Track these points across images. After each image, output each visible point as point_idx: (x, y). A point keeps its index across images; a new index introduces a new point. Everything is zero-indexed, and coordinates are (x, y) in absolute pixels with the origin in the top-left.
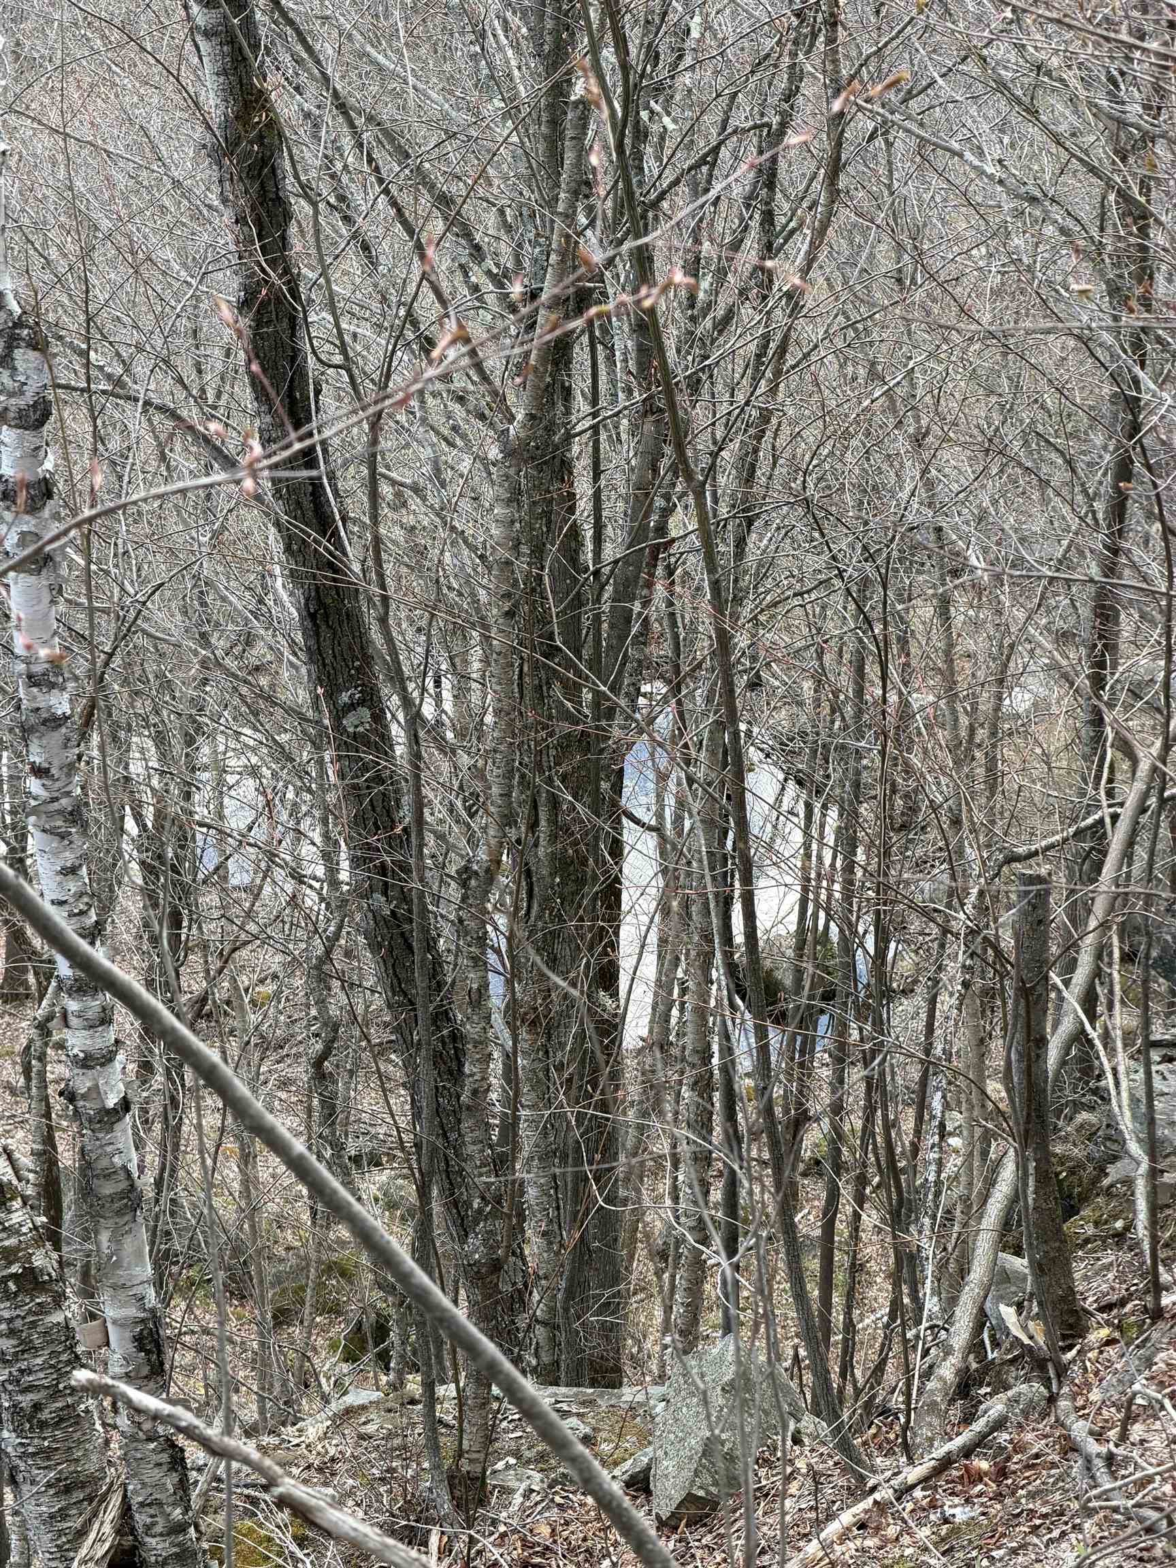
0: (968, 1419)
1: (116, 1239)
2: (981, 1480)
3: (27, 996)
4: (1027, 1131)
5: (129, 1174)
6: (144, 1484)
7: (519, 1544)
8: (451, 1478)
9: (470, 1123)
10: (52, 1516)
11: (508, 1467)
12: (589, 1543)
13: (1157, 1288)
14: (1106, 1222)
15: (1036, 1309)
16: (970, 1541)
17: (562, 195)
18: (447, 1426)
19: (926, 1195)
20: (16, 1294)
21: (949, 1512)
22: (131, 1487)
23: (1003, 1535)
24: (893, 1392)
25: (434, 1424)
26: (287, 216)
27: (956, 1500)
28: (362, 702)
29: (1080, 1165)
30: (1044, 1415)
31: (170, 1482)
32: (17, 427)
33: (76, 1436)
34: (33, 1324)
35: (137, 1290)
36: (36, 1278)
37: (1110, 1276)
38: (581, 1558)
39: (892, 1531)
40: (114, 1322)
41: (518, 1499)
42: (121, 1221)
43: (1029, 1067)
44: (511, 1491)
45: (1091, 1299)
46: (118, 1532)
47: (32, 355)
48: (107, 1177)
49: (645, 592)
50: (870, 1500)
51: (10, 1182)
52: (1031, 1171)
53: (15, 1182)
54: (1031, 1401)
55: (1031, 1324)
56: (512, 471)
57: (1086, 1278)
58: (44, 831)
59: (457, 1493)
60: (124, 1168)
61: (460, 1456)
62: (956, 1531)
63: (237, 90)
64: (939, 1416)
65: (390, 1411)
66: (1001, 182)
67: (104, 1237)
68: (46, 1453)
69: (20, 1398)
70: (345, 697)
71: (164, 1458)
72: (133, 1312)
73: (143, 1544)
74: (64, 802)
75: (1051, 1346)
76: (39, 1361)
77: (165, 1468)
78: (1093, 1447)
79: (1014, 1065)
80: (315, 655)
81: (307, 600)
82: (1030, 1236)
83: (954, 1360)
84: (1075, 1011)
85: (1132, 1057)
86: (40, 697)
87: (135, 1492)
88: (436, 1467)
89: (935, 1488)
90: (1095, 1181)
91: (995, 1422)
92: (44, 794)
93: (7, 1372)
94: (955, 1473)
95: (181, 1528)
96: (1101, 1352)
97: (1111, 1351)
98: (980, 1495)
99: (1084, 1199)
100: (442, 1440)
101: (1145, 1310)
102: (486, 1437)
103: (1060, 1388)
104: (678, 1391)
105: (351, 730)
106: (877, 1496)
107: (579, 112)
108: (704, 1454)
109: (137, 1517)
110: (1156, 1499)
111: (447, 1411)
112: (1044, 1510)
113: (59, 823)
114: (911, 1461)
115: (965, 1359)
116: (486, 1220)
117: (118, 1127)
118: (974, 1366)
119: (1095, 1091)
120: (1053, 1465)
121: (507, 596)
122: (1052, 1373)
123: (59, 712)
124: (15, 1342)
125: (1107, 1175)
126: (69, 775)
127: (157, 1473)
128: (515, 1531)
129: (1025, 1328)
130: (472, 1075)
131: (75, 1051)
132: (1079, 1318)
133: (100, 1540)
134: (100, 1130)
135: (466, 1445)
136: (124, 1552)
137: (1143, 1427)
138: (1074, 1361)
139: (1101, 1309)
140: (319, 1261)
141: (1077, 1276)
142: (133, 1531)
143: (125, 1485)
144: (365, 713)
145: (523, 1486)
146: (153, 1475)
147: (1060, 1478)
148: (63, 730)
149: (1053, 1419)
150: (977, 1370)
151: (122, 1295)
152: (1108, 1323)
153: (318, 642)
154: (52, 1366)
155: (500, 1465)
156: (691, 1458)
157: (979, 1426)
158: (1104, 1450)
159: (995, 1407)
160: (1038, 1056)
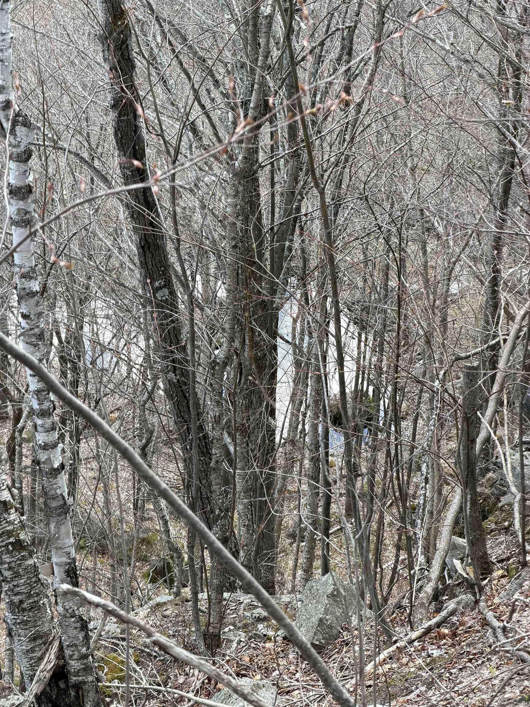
0: (438, 610)
1: (58, 527)
2: (445, 638)
3: (7, 418)
4: (467, 481)
5: (64, 498)
6: (69, 637)
7: (235, 665)
8: (205, 635)
9: (215, 475)
10: (28, 651)
11: (230, 630)
12: (267, 665)
13: (524, 552)
14: (500, 522)
15: (470, 561)
16: (441, 665)
17: (260, 58)
18: (202, 612)
19: (419, 510)
20: (12, 551)
21: (430, 652)
22: (63, 638)
23: (456, 663)
24: (404, 598)
25: (197, 610)
26: (133, 67)
27: (434, 647)
28: (164, 286)
29: (488, 497)
30: (473, 609)
31: (81, 636)
32: (17, 161)
33: (39, 615)
34: (20, 565)
35: (67, 550)
36: (21, 544)
37: (503, 547)
38: (263, 671)
39: (405, 660)
40: (56, 564)
41: (234, 645)
42: (60, 519)
43: (468, 452)
44: (231, 641)
45: (494, 557)
46: (58, 658)
47: (24, 129)
48: (54, 499)
49: (291, 237)
50: (395, 646)
51: (10, 501)
52: (469, 499)
53: (12, 501)
54: (467, 602)
55: (467, 568)
56: (236, 182)
57: (491, 547)
58: (27, 343)
59: (207, 642)
60: (62, 495)
61: (209, 625)
62: (434, 661)
63: (111, 10)
64: (425, 609)
65: (177, 605)
66: (452, 53)
67: (52, 526)
68: (25, 623)
69: (13, 598)
70: (157, 284)
71: (78, 625)
72: (65, 559)
73: (68, 664)
74: (36, 330)
75: (477, 578)
76: (22, 581)
77: (79, 629)
78: (496, 623)
79: (461, 451)
80: (144, 265)
81: (140, 240)
82: (468, 528)
83: (432, 584)
84: (487, 428)
85: (512, 448)
86: (26, 283)
87: (65, 640)
88: (198, 630)
89: (424, 641)
90: (495, 504)
91: (451, 612)
92: (27, 327)
93: (8, 586)
94: (433, 635)
95: (85, 657)
96: (499, 581)
97: (504, 581)
98: (444, 645)
99: (490, 512)
100: (201, 618)
101: (519, 562)
102: (220, 616)
103: (480, 597)
104: (307, 597)
105: (160, 298)
106: (398, 644)
107: (268, 21)
108: (319, 625)
109: (66, 651)
110: (525, 647)
111: (203, 605)
112: (474, 652)
113: (34, 340)
114: (412, 629)
115: (437, 583)
116: (222, 519)
117: (59, 476)
118: (441, 587)
119: (495, 464)
120: (478, 631)
121: (234, 238)
122: (477, 590)
123: (34, 290)
124: (11, 573)
125: (500, 501)
126: (38, 318)
127: (75, 632)
128: (234, 659)
129: (465, 570)
130: (216, 454)
131: (40, 442)
132: (489, 566)
133: (49, 662)
134: (51, 477)
135: (211, 620)
136: (59, 667)
137: (518, 615)
138: (487, 585)
139: (499, 562)
140: (138, 538)
141: (488, 546)
142: (64, 658)
143: (60, 637)
144: (166, 291)
145: (237, 639)
146: (73, 632)
147: (481, 637)
148: (36, 298)
149: (477, 611)
150: (441, 589)
151: (60, 552)
152: (502, 568)
153: (145, 259)
154: (27, 584)
155: (226, 630)
156: (313, 627)
157: (444, 613)
158: (501, 625)
159: (451, 605)
160: (472, 447)
